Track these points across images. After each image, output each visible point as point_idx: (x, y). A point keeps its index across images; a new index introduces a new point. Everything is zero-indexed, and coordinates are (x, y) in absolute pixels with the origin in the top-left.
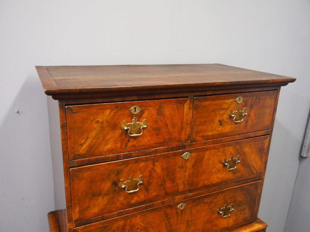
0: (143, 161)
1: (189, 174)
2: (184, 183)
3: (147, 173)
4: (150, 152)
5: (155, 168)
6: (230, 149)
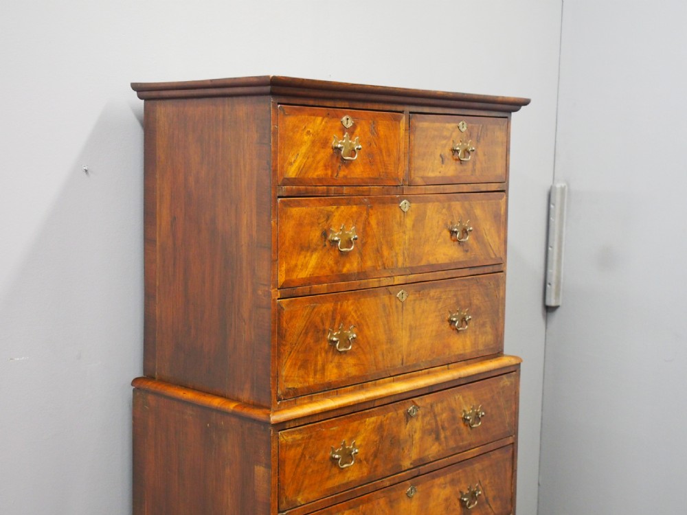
0: (356, 205)
1: (409, 239)
2: (404, 253)
3: (361, 226)
4: (363, 192)
5: (370, 219)
6: (457, 207)
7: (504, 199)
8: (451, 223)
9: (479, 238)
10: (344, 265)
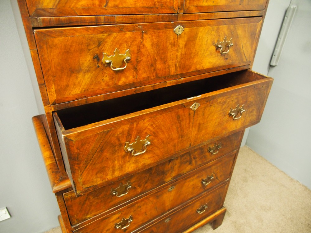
0: (129, 31)
1: (181, 55)
2: (176, 65)
3: (135, 48)
4: (137, 19)
5: (144, 42)
6: (224, 29)
7: (261, 22)
8: (218, 41)
9: (237, 50)
10: (119, 79)
